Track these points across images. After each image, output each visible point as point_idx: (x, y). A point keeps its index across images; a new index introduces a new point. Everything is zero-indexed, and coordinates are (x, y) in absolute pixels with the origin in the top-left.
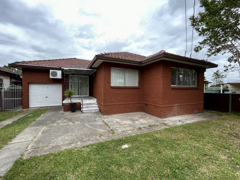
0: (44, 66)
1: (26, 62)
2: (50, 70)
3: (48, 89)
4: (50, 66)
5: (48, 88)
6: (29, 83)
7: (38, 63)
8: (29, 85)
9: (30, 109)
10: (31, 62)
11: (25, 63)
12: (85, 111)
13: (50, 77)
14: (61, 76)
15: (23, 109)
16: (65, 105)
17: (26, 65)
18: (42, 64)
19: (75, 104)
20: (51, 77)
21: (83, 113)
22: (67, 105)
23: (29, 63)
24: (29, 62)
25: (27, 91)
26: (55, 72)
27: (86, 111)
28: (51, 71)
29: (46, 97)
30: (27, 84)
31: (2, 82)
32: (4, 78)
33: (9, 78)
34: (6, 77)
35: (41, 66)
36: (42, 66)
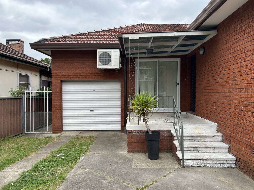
0: (87, 42)
1: (58, 38)
2: (98, 50)
3: (94, 92)
4: (97, 42)
5: (94, 90)
6: (62, 81)
7: (77, 39)
8: (61, 84)
9: (64, 134)
10: (66, 37)
11: (55, 40)
12: (191, 161)
13: (98, 67)
14: (120, 64)
15: (53, 133)
16: (132, 136)
17: (57, 43)
18: (83, 39)
19: (156, 133)
20: (100, 66)
21: (184, 167)
22: (136, 135)
23: (62, 40)
24: (61, 38)
25: (60, 98)
26: (106, 53)
27: (194, 161)
28: (100, 52)
29: (91, 111)
30: (60, 83)
31: (29, 82)
32: (31, 74)
33: (38, 74)
34: (34, 73)
35: (81, 44)
36: (82, 42)
